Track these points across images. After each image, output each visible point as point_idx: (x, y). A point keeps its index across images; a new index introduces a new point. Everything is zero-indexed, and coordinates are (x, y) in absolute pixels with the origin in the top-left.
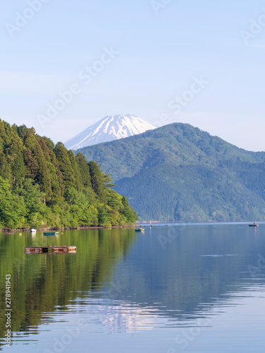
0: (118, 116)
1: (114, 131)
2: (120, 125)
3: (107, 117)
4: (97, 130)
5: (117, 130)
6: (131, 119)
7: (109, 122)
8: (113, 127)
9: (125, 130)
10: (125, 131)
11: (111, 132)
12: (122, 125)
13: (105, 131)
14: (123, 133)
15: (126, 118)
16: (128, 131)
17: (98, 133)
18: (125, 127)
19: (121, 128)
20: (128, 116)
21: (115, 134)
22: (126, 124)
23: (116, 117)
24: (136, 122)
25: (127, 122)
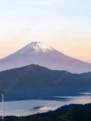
0: (36, 42)
1: (34, 47)
2: (36, 45)
3: (32, 42)
4: (29, 46)
5: (35, 47)
7: (33, 44)
8: (34, 46)
10: (38, 47)
13: (32, 47)
14: (37, 48)
16: (39, 47)
17: (29, 47)
18: (38, 46)
20: (39, 42)
21: (35, 48)
22: (38, 45)
24: (41, 44)
25: (39, 44)
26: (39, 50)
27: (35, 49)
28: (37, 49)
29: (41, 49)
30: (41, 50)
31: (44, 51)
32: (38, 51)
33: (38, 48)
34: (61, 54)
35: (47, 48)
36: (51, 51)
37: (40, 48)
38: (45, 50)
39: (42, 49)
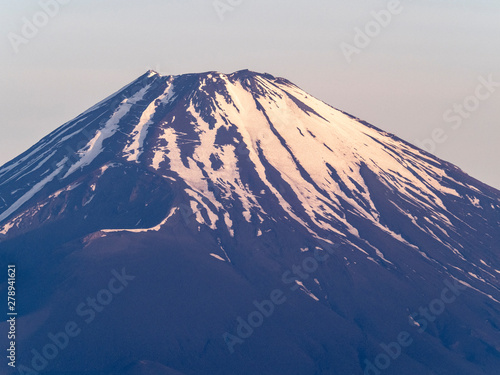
0: (193, 79)
1: (175, 154)
2: (202, 125)
3: (143, 80)
4: (94, 143)
5: (187, 150)
6: (257, 93)
7: (151, 109)
8: (170, 135)
9: (229, 149)
10: (228, 155)
11: (157, 159)
12: (211, 122)
13: (132, 152)
14: (217, 163)
15: (234, 89)
16: (241, 153)
18: (228, 135)
19: (208, 137)
20: (245, 77)
21: (176, 166)
22: (235, 118)
23: (186, 84)
24: (280, 109)
25: (238, 108)
26: (244, 195)
27: (191, 175)
28: (214, 176)
29: (272, 173)
30: (268, 201)
31: (311, 204)
32: (235, 206)
33: (229, 173)
35: (364, 169)
36: (421, 213)
37: (260, 170)
38: (332, 188)
39: (290, 175)
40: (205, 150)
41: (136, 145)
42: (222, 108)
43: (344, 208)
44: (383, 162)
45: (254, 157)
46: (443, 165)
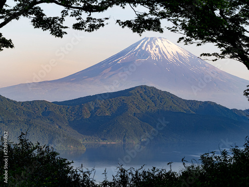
0: (153, 38)
1: (150, 49)
2: (154, 45)
4: (138, 47)
5: (151, 48)
6: (162, 40)
7: (146, 42)
8: (149, 46)
9: (157, 48)
10: (157, 49)
11: (147, 49)
12: (155, 44)
13: (143, 48)
14: (156, 50)
15: (159, 40)
16: (159, 49)
17: (139, 49)
18: (157, 46)
19: (154, 46)
20: (160, 38)
21: (150, 50)
22: (158, 44)
24: (165, 43)
25: (159, 42)
26: (159, 55)
27: (152, 52)
28: (155, 52)
29: (163, 52)
30: (163, 56)
31: (169, 57)
32: (158, 57)
33: (157, 52)
34: (205, 66)
35: (177, 52)
36: (185, 59)
37: (162, 52)
38: (172, 55)
39: (166, 53)
40: (154, 49)
41: (144, 47)
42: (157, 43)
43: (174, 58)
44: (180, 51)
45: (161, 50)
46: (188, 52)
